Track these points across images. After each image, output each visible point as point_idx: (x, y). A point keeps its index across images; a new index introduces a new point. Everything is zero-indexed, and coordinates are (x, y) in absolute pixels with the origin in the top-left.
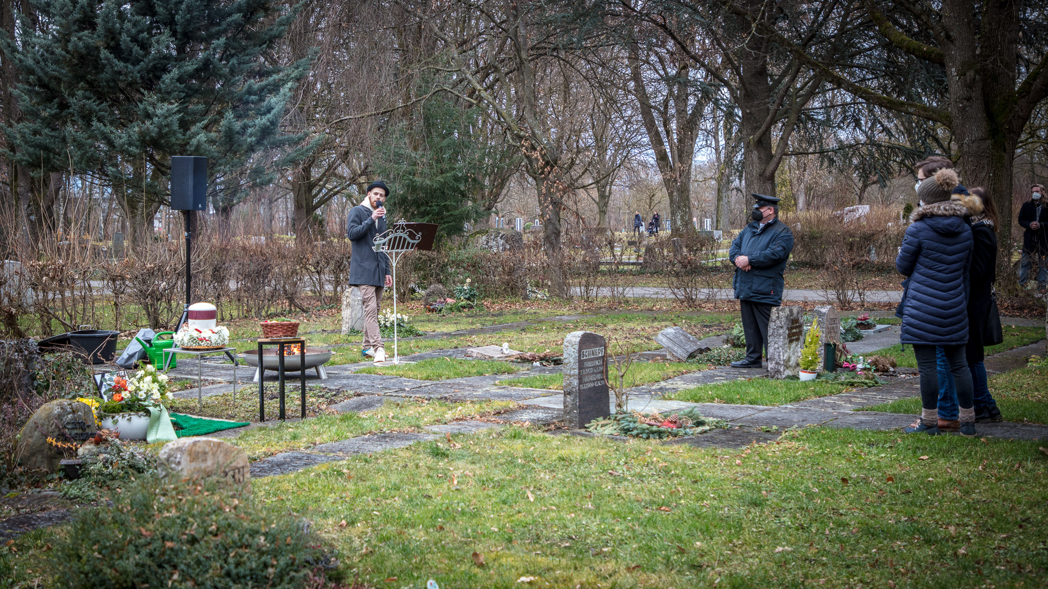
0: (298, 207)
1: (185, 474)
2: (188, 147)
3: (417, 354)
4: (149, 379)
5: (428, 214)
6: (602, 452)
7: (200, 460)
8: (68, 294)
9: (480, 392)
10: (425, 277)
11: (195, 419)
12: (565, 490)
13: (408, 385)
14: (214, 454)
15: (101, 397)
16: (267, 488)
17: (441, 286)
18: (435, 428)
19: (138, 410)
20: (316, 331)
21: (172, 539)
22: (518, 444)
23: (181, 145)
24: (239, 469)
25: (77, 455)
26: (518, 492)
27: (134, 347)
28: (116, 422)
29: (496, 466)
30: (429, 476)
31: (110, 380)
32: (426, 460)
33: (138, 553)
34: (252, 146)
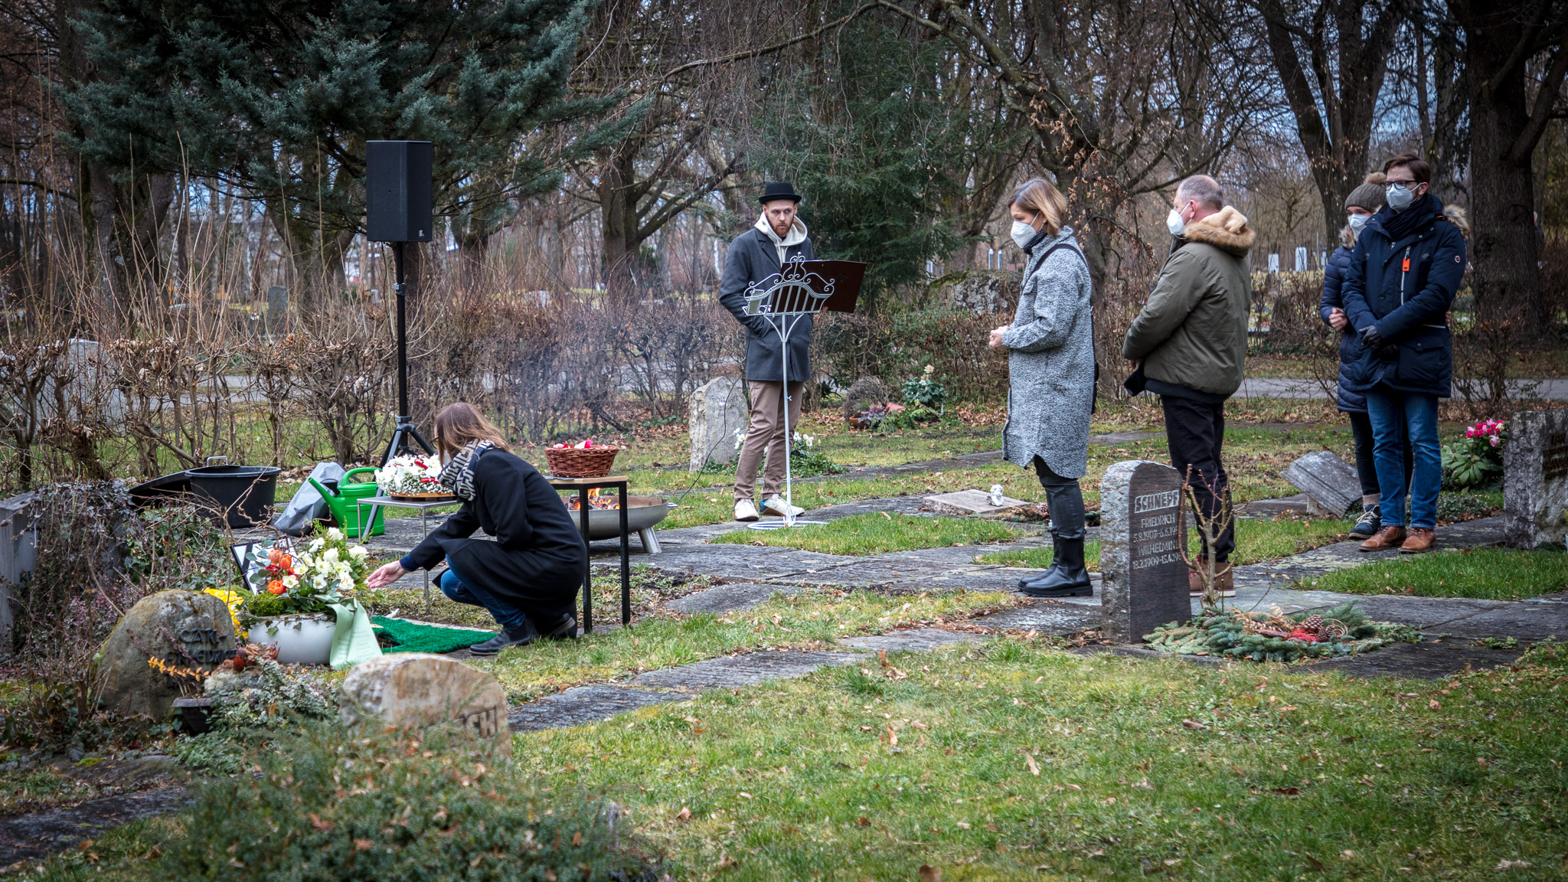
0: (610, 234)
1: (390, 720)
2: (398, 123)
3: (829, 507)
4: (332, 553)
5: (852, 244)
6: (1172, 686)
7: (417, 695)
8: (185, 400)
9: (945, 577)
10: (847, 364)
11: (418, 628)
12: (1099, 755)
13: (813, 564)
14: (441, 684)
15: (247, 587)
16: (547, 749)
17: (878, 381)
18: (859, 643)
19: (313, 611)
20: (643, 467)
21: (366, 835)
22: (1013, 672)
23: (386, 121)
24: (487, 711)
25: (203, 690)
26: (1009, 759)
27: (307, 497)
28: (273, 633)
29: (970, 711)
30: (844, 729)
31: (262, 555)
32: (840, 701)
33: (308, 859)
34: (518, 120)
